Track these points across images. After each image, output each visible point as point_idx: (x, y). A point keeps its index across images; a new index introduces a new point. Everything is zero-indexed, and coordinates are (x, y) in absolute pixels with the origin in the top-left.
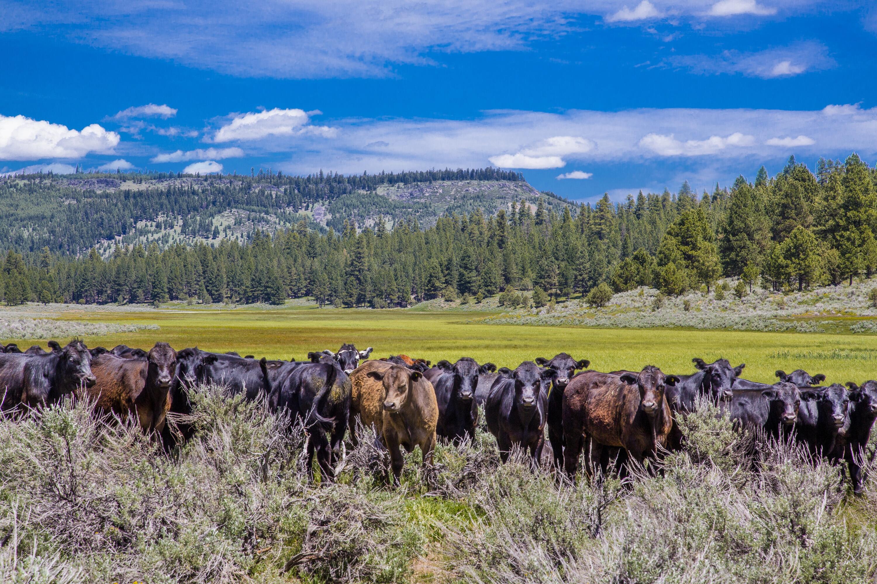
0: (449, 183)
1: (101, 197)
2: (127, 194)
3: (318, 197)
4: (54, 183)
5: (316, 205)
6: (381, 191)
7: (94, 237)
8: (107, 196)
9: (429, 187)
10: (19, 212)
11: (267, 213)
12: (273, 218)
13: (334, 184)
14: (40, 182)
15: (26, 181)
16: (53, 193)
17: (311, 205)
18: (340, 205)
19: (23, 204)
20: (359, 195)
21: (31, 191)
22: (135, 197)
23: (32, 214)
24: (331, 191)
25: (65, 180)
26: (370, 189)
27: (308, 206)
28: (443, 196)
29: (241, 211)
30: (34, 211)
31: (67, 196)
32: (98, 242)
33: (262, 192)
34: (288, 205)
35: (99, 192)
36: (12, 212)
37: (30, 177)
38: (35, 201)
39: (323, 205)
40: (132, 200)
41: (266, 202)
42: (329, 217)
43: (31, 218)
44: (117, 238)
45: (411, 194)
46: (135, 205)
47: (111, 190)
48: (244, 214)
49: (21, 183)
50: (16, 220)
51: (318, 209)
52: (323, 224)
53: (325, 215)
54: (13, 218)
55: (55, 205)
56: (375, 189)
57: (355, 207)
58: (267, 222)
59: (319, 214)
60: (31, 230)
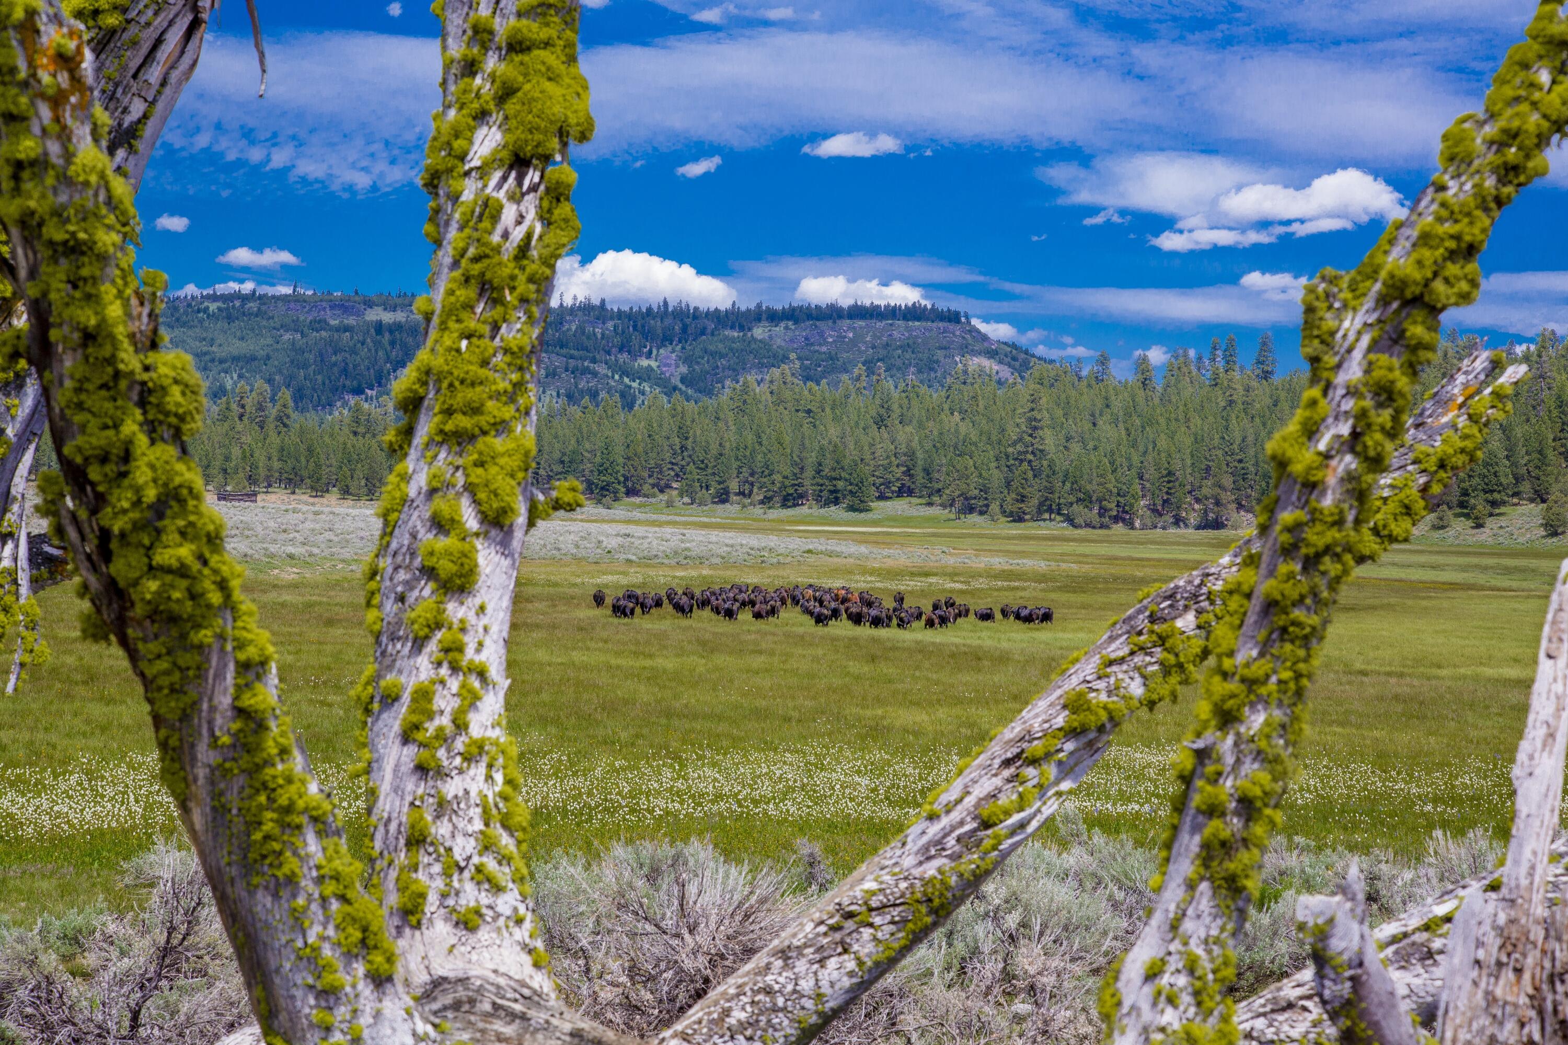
0: (862, 323)
1: (338, 329)
2: (379, 327)
3: (666, 339)
4: (264, 308)
5: (662, 351)
6: (759, 332)
7: (335, 390)
8: (347, 329)
9: (833, 329)
10: (214, 349)
11: (594, 361)
12: (602, 369)
13: (688, 321)
14: (242, 306)
15: (220, 304)
16: (264, 323)
17: (655, 352)
18: (698, 352)
19: (220, 339)
20: (726, 337)
21: (230, 319)
22: (391, 332)
23: (235, 352)
24: (684, 329)
25: (280, 304)
26: (742, 328)
27: (650, 352)
28: (854, 342)
29: (554, 357)
30: (237, 347)
31: (285, 327)
32: (341, 398)
33: (581, 329)
34: (621, 350)
35: (333, 322)
36: (205, 349)
37: (225, 298)
38: (238, 334)
39: (673, 351)
40: (387, 336)
41: (587, 343)
42: (684, 369)
43: (235, 359)
44: (369, 392)
45: (807, 339)
46: (393, 343)
47: (351, 321)
48: (558, 362)
49: (213, 307)
50: (213, 360)
51: (667, 357)
52: (676, 381)
53: (677, 366)
54: (207, 358)
55: (269, 341)
56: (750, 329)
57: (722, 356)
58: (595, 374)
59: (668, 365)
60: (235, 376)
